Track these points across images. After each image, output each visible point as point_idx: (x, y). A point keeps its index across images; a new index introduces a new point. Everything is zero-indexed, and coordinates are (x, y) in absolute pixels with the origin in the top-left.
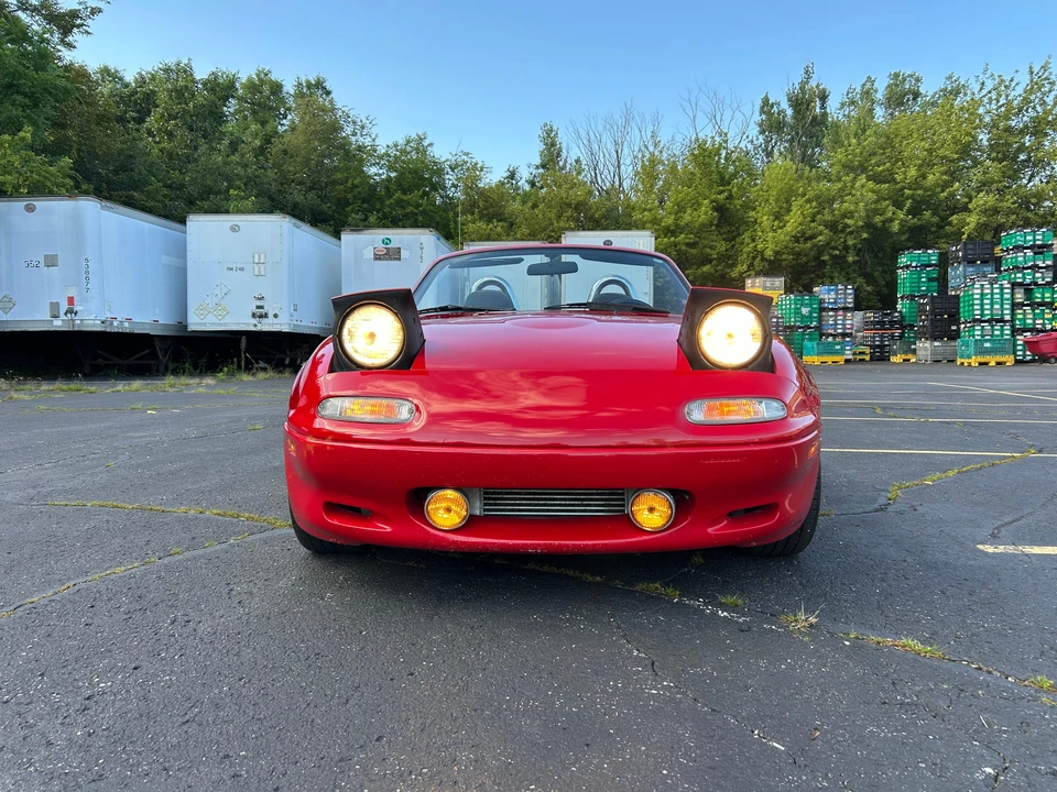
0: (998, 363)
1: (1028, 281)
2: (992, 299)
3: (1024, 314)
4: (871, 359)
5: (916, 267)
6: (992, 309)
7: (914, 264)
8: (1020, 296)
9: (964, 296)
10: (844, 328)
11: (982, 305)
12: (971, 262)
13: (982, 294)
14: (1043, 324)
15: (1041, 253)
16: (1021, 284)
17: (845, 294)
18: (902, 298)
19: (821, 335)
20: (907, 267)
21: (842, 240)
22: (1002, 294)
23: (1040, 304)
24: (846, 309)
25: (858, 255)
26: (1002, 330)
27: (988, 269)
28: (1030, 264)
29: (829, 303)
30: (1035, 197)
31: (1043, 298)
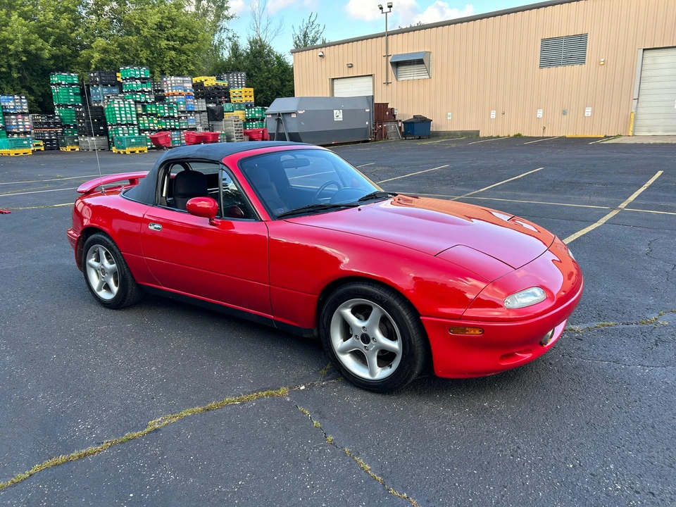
0: (140, 152)
1: (143, 100)
2: (125, 111)
3: (143, 120)
4: (45, 150)
5: (65, 85)
6: (126, 117)
7: (63, 83)
8: (140, 110)
9: (108, 108)
10: (25, 128)
11: (120, 114)
12: (105, 85)
13: (119, 108)
14: (154, 127)
15: (145, 83)
16: (139, 102)
17: (21, 103)
18: (58, 106)
19: (8, 133)
20: (59, 84)
21: (6, 60)
22: (130, 107)
23: (152, 114)
24: (23, 114)
25: (19, 73)
26: (133, 130)
27: (115, 90)
28: (140, 89)
29: (10, 109)
30: (127, 44)
31: (152, 111)
